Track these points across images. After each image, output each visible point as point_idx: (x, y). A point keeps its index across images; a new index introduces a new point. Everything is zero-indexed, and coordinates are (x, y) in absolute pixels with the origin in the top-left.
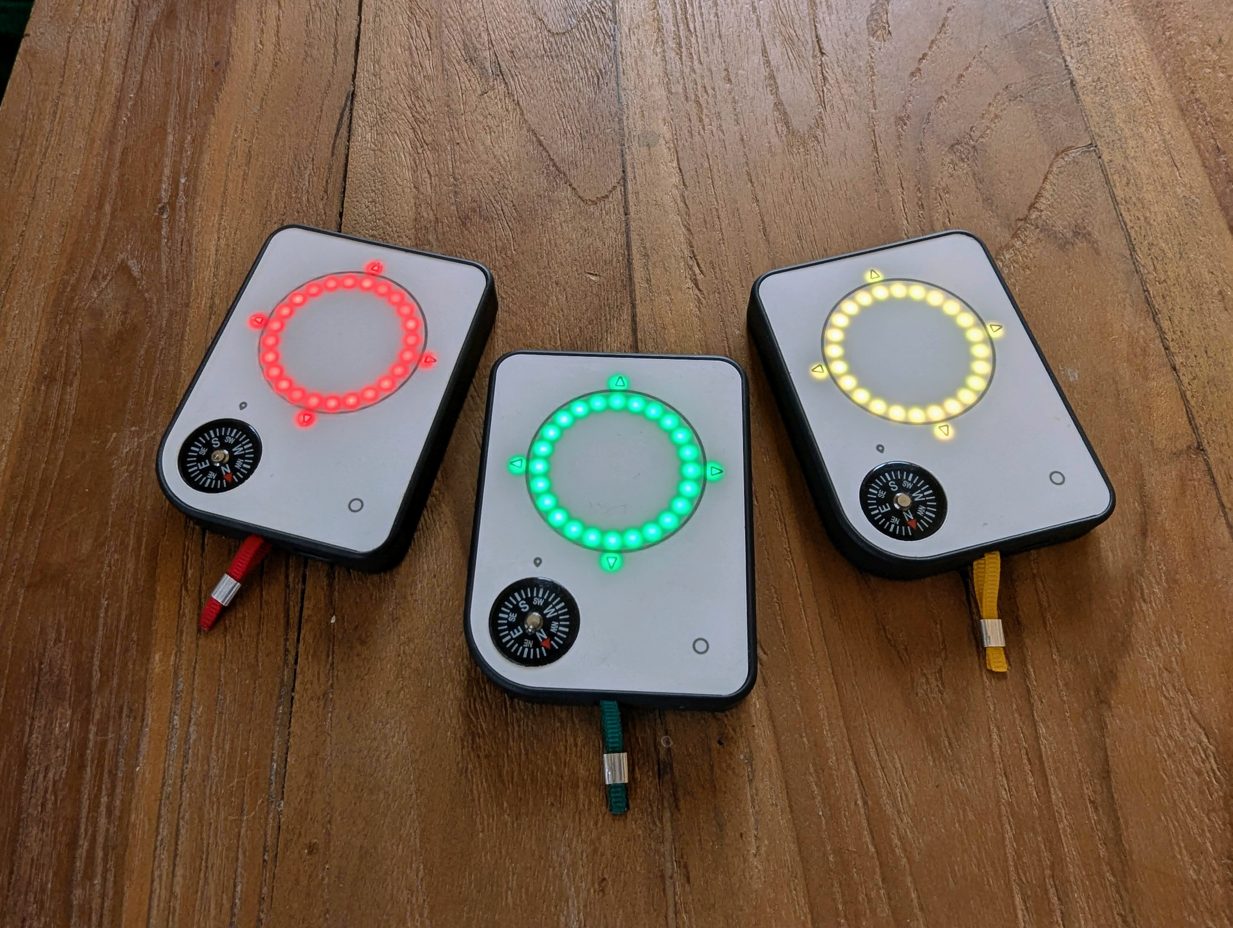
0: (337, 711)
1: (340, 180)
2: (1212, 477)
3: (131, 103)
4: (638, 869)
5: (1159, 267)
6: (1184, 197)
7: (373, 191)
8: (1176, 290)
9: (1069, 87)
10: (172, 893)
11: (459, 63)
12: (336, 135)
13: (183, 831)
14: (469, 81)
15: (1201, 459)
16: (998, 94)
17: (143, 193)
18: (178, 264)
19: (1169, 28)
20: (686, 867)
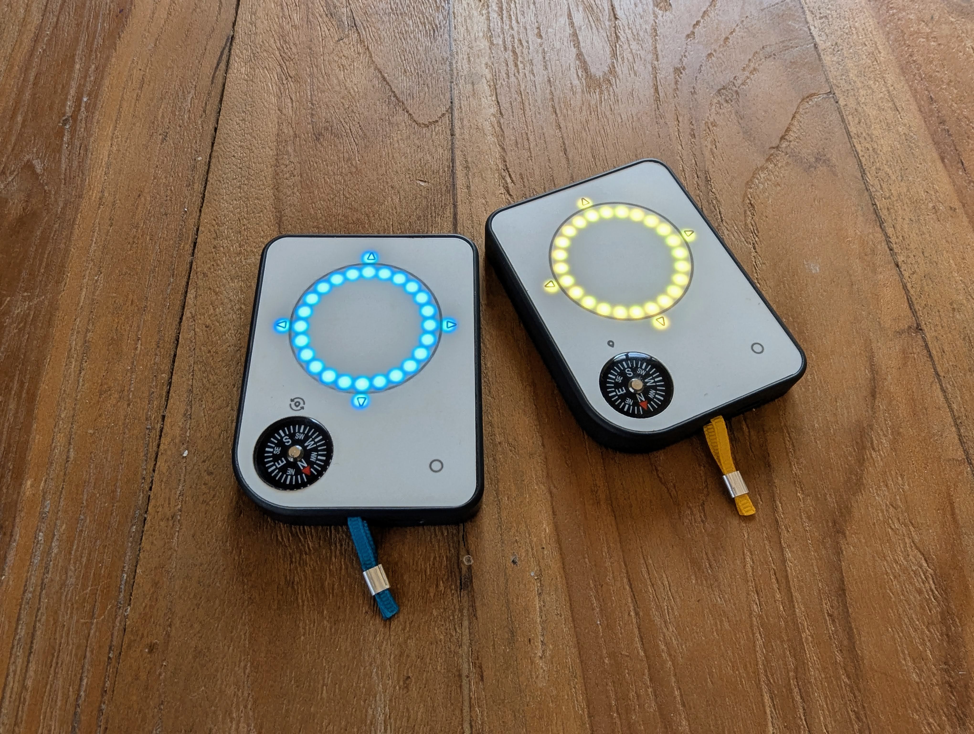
0: (182, 530)
1: (217, 102)
2: (929, 351)
3: (46, 39)
4: (439, 668)
5: (884, 186)
6: (904, 134)
7: (244, 112)
8: (898, 205)
9: (813, 49)
10: (24, 687)
11: (321, 16)
12: (217, 68)
13: (38, 633)
14: (329, 30)
15: (919, 336)
16: (757, 52)
17: (51, 108)
18: (75, 164)
19: (891, 8)
20: (480, 667)
